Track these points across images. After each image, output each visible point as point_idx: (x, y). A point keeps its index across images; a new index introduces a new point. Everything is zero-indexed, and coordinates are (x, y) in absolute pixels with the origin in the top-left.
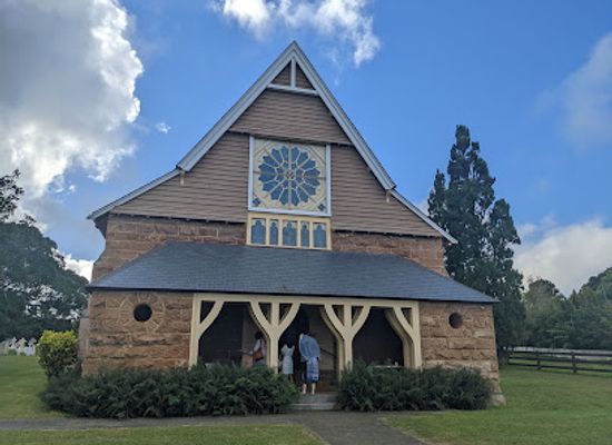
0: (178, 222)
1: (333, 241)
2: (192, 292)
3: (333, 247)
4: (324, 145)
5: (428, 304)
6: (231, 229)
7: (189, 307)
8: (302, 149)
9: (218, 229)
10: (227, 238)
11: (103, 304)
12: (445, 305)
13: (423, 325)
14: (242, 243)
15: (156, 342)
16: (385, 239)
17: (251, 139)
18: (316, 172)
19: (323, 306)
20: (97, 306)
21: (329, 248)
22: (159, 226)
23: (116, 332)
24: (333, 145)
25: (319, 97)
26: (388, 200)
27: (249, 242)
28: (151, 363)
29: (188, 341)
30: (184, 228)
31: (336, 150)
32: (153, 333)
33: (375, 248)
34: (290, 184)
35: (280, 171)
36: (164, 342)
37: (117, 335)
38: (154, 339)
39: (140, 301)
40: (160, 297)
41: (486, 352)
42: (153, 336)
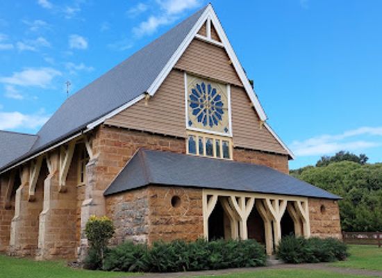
0: (146, 134)
1: (234, 154)
2: (201, 188)
3: (233, 158)
4: (226, 84)
5: (312, 200)
6: (178, 142)
7: (201, 198)
8: (213, 87)
9: (170, 142)
10: (175, 149)
11: (156, 195)
12: (318, 200)
13: (310, 212)
14: (184, 153)
15: (187, 222)
16: (260, 155)
17: (185, 75)
18: (221, 104)
19: (265, 199)
20: (153, 197)
21: (231, 159)
22: (135, 137)
23: (165, 215)
24: (232, 85)
25: (223, 49)
26: (261, 128)
27: (187, 153)
28: (186, 236)
29: (202, 221)
30: (150, 140)
31: (234, 89)
32: (184, 215)
33: (255, 160)
34: (207, 111)
35: (202, 101)
36: (191, 222)
37: (166, 217)
38: (186, 220)
39: (174, 194)
40: (185, 191)
41: (337, 229)
42: (185, 218)
